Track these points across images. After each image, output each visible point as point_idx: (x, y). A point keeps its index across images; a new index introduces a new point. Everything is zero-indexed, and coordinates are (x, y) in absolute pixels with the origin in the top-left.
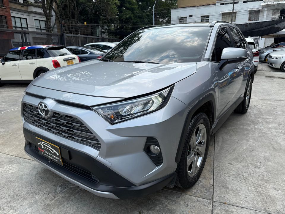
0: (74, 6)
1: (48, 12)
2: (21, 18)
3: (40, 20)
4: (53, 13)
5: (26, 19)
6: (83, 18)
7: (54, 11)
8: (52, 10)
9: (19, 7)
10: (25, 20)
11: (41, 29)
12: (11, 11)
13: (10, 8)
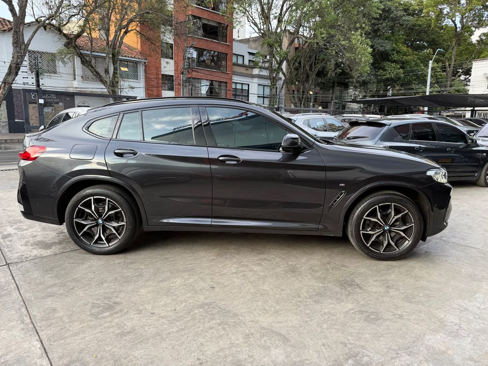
0: (311, 65)
1: (274, 76)
2: (242, 84)
3: (264, 85)
4: (281, 75)
5: (249, 85)
6: (320, 80)
7: (283, 74)
8: (281, 73)
9: (243, 70)
10: (247, 85)
11: (264, 97)
12: (233, 76)
13: (233, 71)
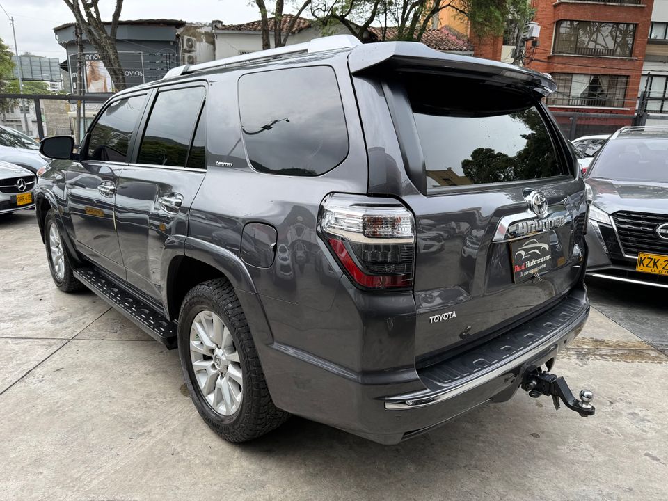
12: (645, 63)
13: (646, 55)
